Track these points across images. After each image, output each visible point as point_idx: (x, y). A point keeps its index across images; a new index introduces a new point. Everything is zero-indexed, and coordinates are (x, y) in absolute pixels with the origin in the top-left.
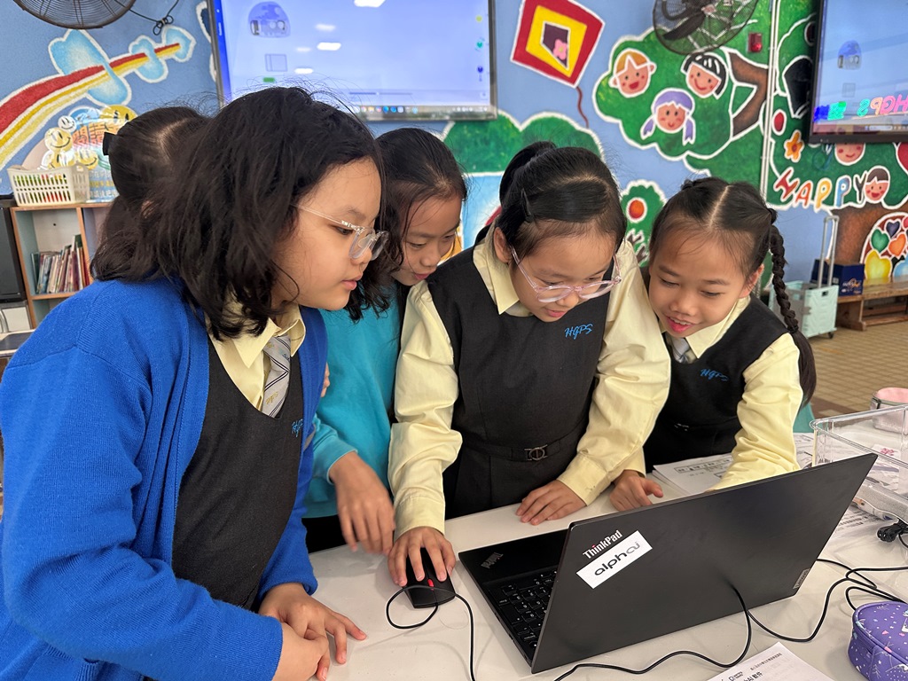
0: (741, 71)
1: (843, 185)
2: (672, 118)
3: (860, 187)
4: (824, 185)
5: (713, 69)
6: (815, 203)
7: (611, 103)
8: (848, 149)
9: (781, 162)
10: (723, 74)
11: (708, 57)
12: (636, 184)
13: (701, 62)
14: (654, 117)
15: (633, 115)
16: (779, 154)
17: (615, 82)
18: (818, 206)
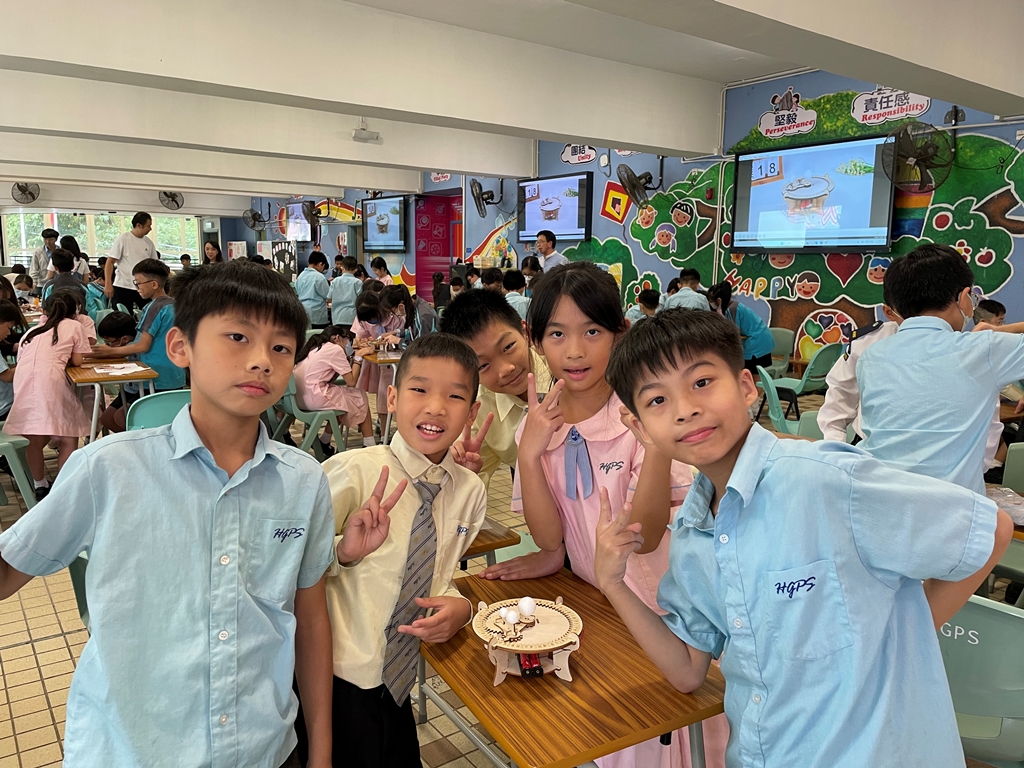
0: (702, 211)
1: (776, 283)
2: (664, 239)
3: (792, 286)
4: (761, 283)
5: (686, 211)
6: (754, 294)
7: (637, 232)
8: (779, 258)
9: (729, 265)
10: (692, 213)
11: (682, 205)
12: (647, 273)
13: (679, 208)
14: (656, 238)
15: (646, 236)
16: (727, 260)
17: (639, 222)
18: (757, 296)
